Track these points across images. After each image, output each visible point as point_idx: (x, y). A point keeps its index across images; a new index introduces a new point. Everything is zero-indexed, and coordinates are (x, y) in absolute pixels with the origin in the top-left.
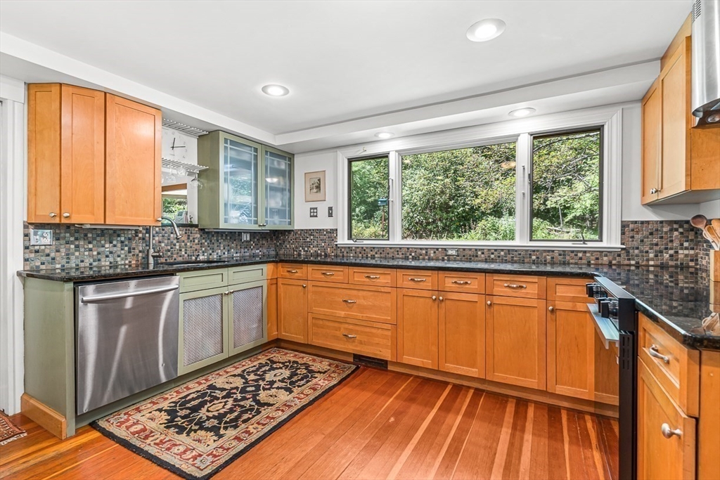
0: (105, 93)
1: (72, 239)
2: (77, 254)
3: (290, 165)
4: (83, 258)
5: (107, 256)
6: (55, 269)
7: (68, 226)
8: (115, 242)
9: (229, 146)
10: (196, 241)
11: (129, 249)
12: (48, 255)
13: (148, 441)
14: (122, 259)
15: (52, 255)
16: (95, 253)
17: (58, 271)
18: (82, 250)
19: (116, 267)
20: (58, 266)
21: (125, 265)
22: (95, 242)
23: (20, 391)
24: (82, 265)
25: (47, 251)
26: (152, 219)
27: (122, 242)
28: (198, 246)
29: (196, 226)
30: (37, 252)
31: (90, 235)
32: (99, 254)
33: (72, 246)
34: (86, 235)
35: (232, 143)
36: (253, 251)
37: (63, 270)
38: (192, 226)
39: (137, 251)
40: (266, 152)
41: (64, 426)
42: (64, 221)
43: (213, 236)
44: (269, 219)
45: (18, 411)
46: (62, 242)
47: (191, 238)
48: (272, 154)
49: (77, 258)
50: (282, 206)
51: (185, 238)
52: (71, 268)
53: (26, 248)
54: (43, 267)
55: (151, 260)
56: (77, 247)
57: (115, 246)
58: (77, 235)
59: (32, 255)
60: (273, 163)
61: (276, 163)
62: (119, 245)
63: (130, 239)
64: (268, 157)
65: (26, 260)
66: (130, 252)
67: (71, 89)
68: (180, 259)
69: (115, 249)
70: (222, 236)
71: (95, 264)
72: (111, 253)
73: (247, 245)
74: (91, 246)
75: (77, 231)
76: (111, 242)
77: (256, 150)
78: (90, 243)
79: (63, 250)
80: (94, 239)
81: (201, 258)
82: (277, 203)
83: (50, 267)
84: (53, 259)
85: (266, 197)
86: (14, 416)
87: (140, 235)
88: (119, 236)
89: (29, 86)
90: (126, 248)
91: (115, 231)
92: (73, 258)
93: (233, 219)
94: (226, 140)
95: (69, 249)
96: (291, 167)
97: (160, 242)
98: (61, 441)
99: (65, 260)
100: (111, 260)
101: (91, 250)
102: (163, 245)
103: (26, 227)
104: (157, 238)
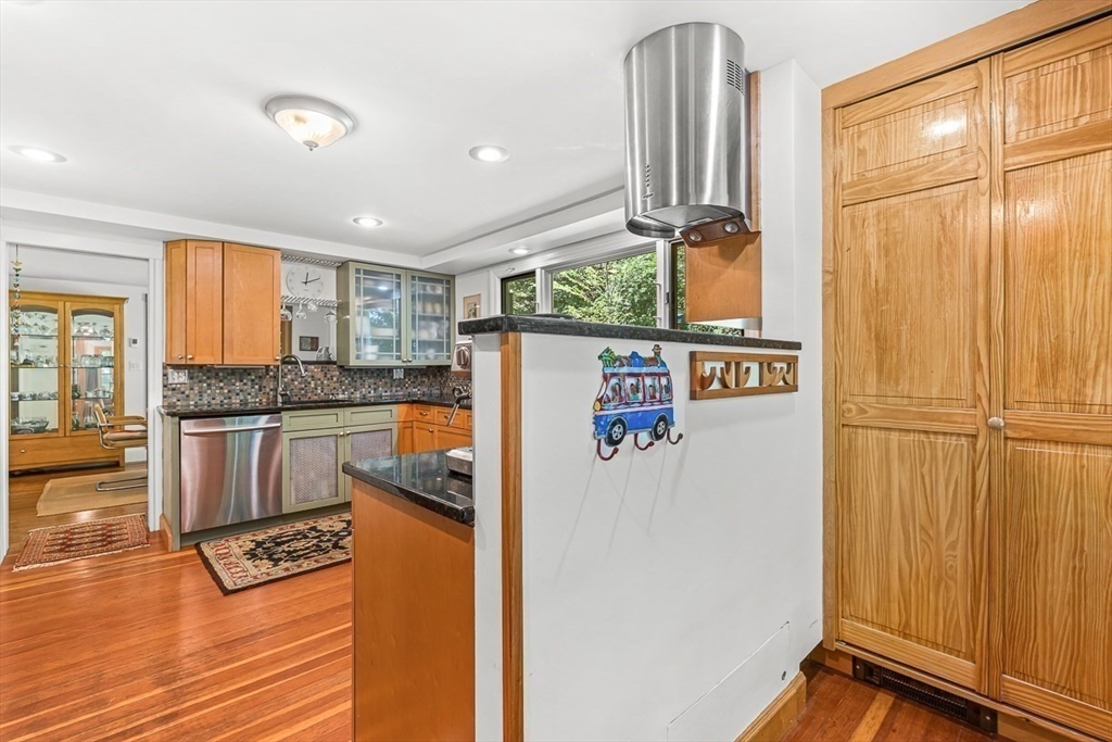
0: (223, 243)
1: (204, 378)
2: (209, 392)
3: (448, 289)
4: (214, 396)
5: (238, 394)
6: (189, 405)
7: (201, 367)
8: (245, 381)
9: (362, 276)
10: (335, 379)
11: (260, 387)
12: (183, 393)
13: (222, 562)
14: (252, 397)
15: (187, 392)
16: (226, 391)
17: (192, 407)
18: (213, 388)
19: (247, 404)
20: (192, 403)
21: (255, 402)
22: (226, 381)
23: (159, 512)
24: (213, 402)
25: (183, 389)
26: (271, 358)
27: (253, 380)
28: (337, 385)
29: (335, 363)
30: (174, 389)
31: (221, 374)
32: (229, 391)
33: (205, 385)
34: (217, 374)
35: (366, 272)
36: (409, 390)
37: (196, 407)
38: (330, 362)
39: (268, 390)
40: (413, 278)
41: (170, 541)
42: (189, 362)
43: (355, 373)
44: (417, 354)
45: (157, 529)
46: (196, 380)
47: (329, 376)
48: (421, 279)
49: (209, 395)
50: (439, 337)
51: (320, 375)
52: (204, 405)
53: (165, 386)
54: (179, 403)
55: (280, 399)
56: (209, 385)
57: (245, 384)
58: (209, 374)
59: (170, 393)
60: (425, 289)
61: (428, 288)
62: (249, 383)
63: (260, 377)
64: (417, 282)
65: (164, 397)
66: (260, 390)
67: (194, 244)
68: (316, 398)
69: (245, 387)
70: (367, 373)
71: (225, 401)
72: (241, 391)
73: (400, 383)
74: (222, 384)
75: (209, 371)
76: (241, 381)
77: (399, 276)
78: (221, 381)
79: (196, 388)
80: (225, 378)
81: (341, 397)
82: (430, 334)
83: (185, 403)
84: (188, 396)
85: (414, 328)
86: (154, 532)
87: (271, 374)
88: (249, 374)
89: (167, 243)
90: (257, 387)
91: (245, 370)
92: (205, 395)
93: (370, 356)
94: (358, 271)
95: (202, 387)
96: (450, 291)
97: (293, 380)
98: (168, 553)
99: (198, 398)
100: (242, 397)
101: (221, 388)
102: (296, 383)
103: (164, 367)
104: (289, 377)
